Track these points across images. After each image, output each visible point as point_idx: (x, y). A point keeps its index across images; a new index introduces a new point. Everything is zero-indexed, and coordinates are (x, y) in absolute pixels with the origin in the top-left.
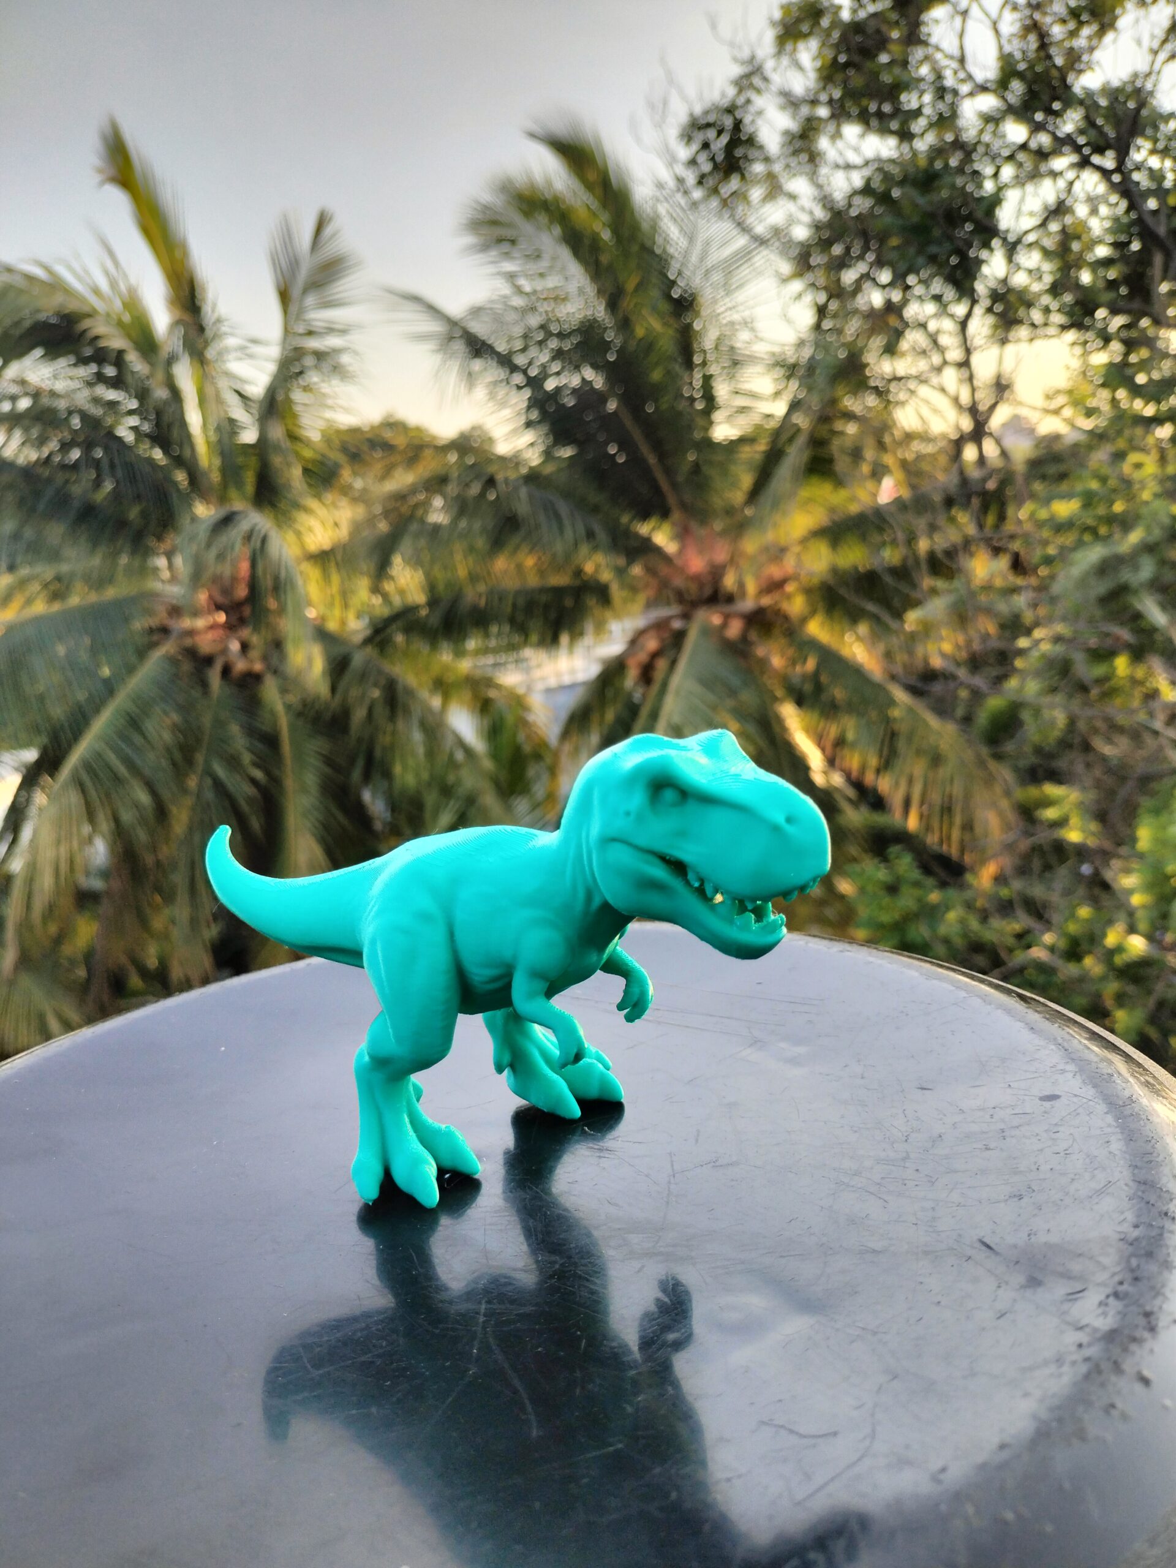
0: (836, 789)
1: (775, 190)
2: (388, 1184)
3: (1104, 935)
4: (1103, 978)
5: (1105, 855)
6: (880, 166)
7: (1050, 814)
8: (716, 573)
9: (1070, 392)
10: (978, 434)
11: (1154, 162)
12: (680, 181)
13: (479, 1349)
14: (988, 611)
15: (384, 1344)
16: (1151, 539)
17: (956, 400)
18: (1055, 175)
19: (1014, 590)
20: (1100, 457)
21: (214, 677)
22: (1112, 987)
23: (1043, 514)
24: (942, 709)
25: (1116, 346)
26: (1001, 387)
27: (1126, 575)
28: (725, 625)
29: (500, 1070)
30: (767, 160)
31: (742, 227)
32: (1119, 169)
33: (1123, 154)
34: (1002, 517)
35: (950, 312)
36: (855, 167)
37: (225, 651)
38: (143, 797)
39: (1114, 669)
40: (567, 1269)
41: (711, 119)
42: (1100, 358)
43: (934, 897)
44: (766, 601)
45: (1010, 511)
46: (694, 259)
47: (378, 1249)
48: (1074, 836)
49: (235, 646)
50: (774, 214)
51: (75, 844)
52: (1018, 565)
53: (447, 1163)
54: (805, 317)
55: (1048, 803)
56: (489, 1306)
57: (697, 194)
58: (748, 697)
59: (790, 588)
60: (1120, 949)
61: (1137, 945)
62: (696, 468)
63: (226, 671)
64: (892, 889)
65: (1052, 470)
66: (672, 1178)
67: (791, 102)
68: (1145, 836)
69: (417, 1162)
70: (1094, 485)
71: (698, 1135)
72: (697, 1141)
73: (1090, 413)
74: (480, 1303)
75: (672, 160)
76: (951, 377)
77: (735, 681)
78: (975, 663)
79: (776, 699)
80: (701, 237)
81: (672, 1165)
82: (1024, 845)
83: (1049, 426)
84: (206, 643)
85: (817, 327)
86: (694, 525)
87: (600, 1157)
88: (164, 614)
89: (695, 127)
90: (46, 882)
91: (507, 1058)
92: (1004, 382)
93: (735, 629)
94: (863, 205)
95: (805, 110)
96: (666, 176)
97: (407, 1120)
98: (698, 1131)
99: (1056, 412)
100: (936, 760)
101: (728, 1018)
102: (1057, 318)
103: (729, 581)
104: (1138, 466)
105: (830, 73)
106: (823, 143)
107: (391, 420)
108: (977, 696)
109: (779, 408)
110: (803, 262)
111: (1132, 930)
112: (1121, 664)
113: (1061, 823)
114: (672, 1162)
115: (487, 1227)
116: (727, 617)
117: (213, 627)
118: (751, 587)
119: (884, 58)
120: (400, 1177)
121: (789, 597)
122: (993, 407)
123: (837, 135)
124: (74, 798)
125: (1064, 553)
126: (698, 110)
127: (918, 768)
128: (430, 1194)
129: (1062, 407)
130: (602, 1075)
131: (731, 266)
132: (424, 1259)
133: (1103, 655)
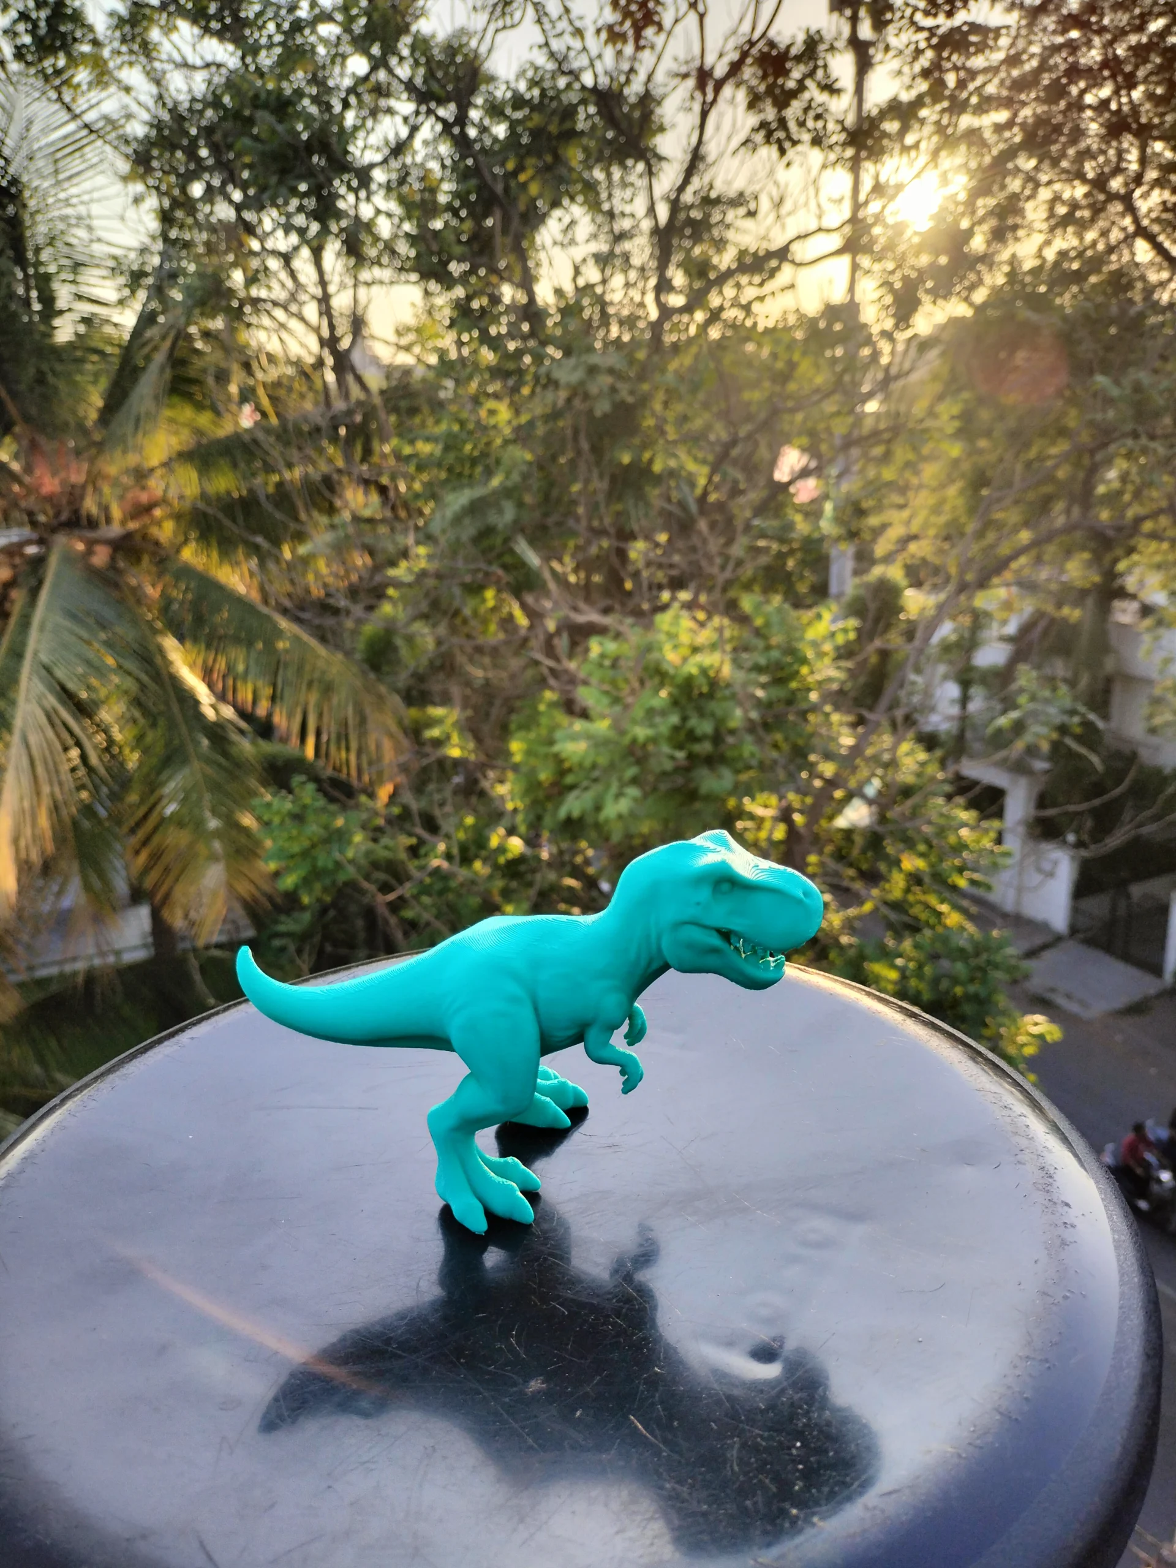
0: (229, 721)
3: (488, 839)
4: (491, 877)
5: (483, 767)
7: (435, 732)
8: (74, 495)
9: (418, 330)
16: (509, 484)
17: (317, 332)
18: (393, 113)
22: (499, 884)
23: (407, 450)
25: (458, 290)
26: (357, 322)
27: (493, 518)
28: (89, 552)
30: (95, 43)
32: (457, 123)
33: (461, 109)
34: (368, 450)
36: (194, 68)
39: (484, 601)
42: (446, 300)
43: (340, 822)
44: (132, 526)
45: (376, 445)
48: (455, 753)
50: (110, 103)
55: (432, 722)
57: (16, 67)
58: (124, 631)
59: (158, 512)
60: (502, 849)
61: (516, 844)
62: (41, 379)
64: (298, 818)
68: (516, 747)
70: (455, 427)
77: (108, 613)
78: (354, 592)
79: (155, 632)
80: (20, 116)
82: (416, 766)
85: (163, 235)
86: (42, 440)
92: (359, 317)
93: (101, 557)
99: (407, 348)
100: (328, 689)
103: (90, 505)
104: (492, 412)
106: (156, 34)
109: (128, 319)
110: (143, 162)
111: (511, 831)
112: (490, 596)
113: (444, 740)
116: (91, 544)
118: (116, 513)
121: (159, 523)
123: (169, 29)
125: (433, 491)
127: (312, 698)
129: (412, 344)
130: (574, 1089)
131: (57, 156)
133: (474, 587)
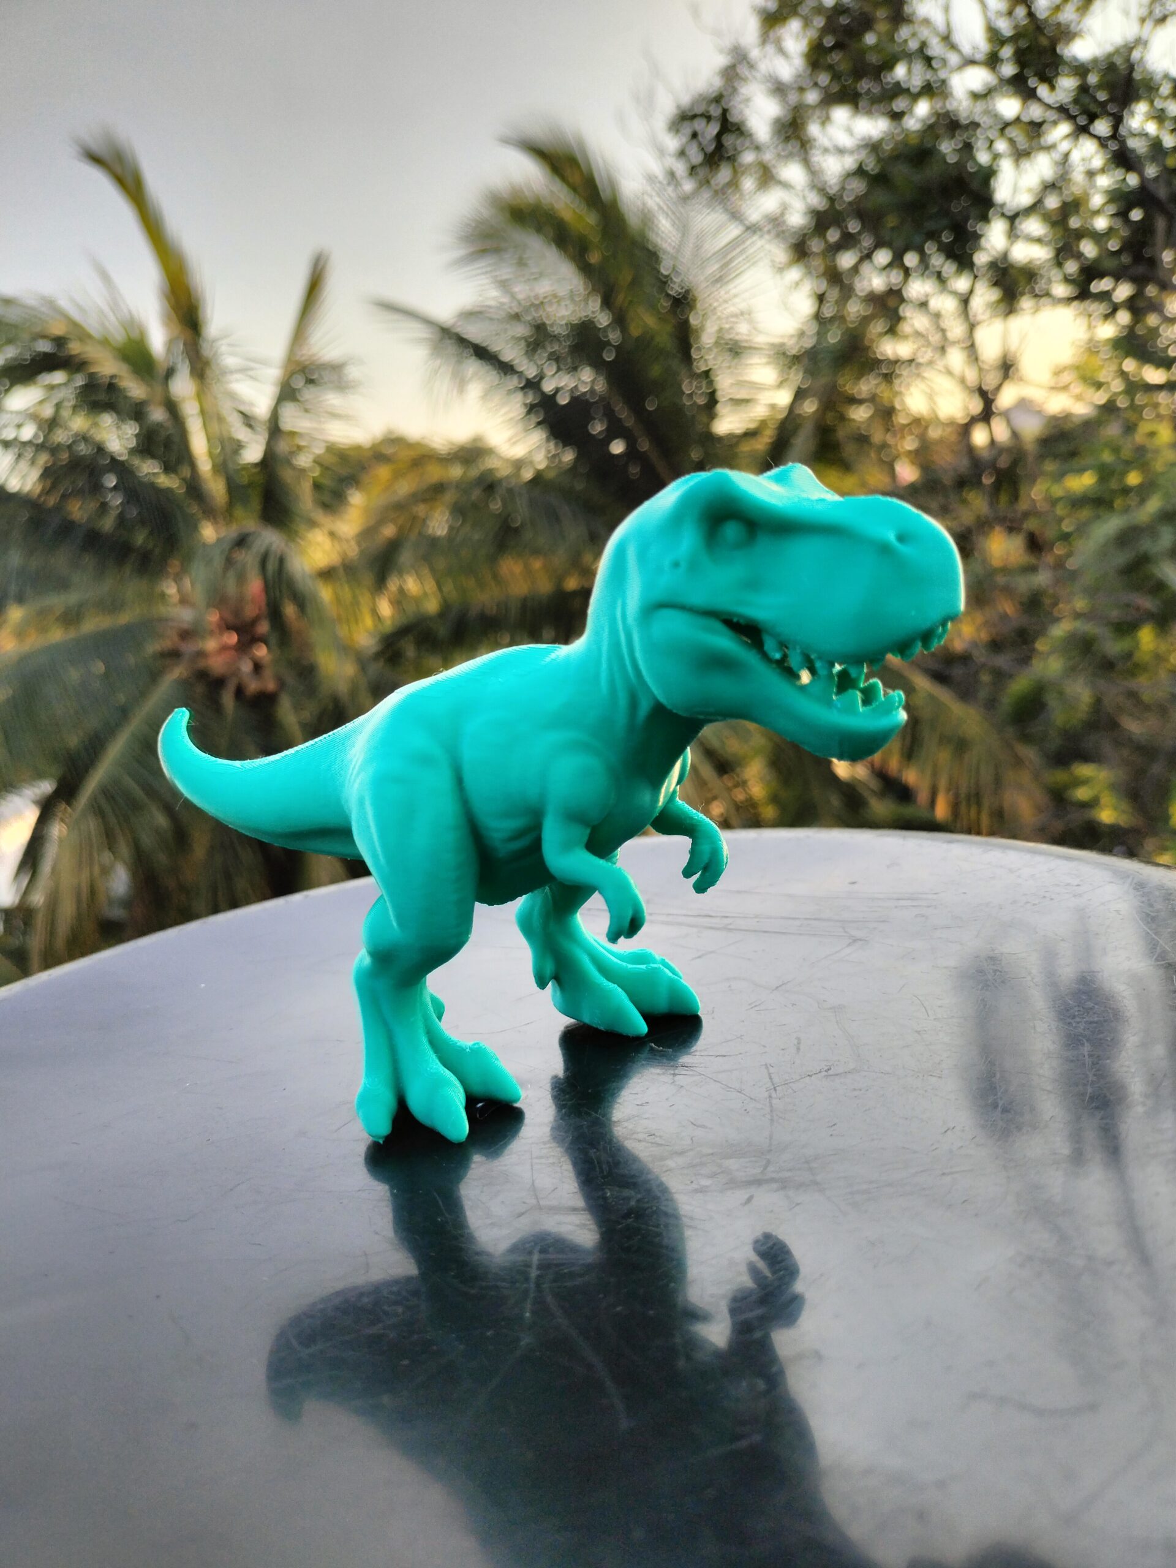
0: (859, 779)
1: (767, 177)
2: (403, 1116)
5: (1139, 835)
6: (874, 147)
7: (1082, 794)
9: (1077, 368)
10: (986, 415)
11: (1152, 128)
12: (672, 174)
13: (533, 1312)
14: (1007, 590)
15: (400, 1310)
17: (962, 381)
18: (1050, 148)
19: (1032, 569)
20: (1112, 430)
21: (228, 699)
23: (1057, 491)
24: (966, 693)
25: (1124, 317)
26: (1007, 367)
27: (1146, 545)
29: (542, 983)
30: (758, 148)
31: (736, 216)
32: (1115, 136)
33: (1118, 121)
34: (1015, 497)
35: (950, 289)
36: (846, 151)
37: (236, 672)
38: (161, 820)
39: (1137, 644)
40: (647, 1205)
41: (699, 110)
42: (1107, 331)
45: (1023, 490)
46: (688, 252)
47: (392, 1194)
48: (1106, 816)
49: (246, 667)
50: (767, 203)
51: (97, 870)
52: (1035, 544)
53: (478, 1089)
54: (804, 305)
55: (1079, 783)
56: (543, 1256)
57: (688, 186)
63: (239, 692)
65: (1063, 448)
66: (773, 1092)
67: (779, 89)
69: (438, 1084)
70: (1107, 457)
71: (799, 1043)
72: (798, 1049)
73: (1099, 385)
74: (530, 1253)
75: (661, 152)
76: (956, 358)
78: (996, 645)
80: (694, 230)
81: (771, 1078)
82: (1055, 826)
83: (1058, 404)
84: (217, 664)
85: (818, 316)
87: (674, 1075)
88: (176, 639)
89: (684, 118)
90: (67, 910)
91: (549, 968)
92: (1009, 362)
94: (858, 187)
95: (793, 98)
96: (656, 168)
97: (424, 1040)
98: (798, 1039)
99: (1065, 388)
100: (961, 746)
101: (815, 919)
102: (1061, 290)
104: (1152, 434)
105: (816, 57)
106: (814, 129)
107: (393, 436)
108: (1001, 677)
109: (784, 398)
110: (800, 251)
112: (1146, 637)
113: (1092, 804)
114: (770, 1074)
115: (535, 1161)
117: (224, 648)
119: (870, 39)
120: (417, 1105)
122: (999, 388)
123: (826, 120)
124: (92, 825)
125: (1082, 529)
126: (686, 100)
127: (944, 756)
128: (458, 1126)
129: (1070, 384)
130: (671, 981)
131: (727, 256)
132: (453, 1205)
133: (1126, 628)
